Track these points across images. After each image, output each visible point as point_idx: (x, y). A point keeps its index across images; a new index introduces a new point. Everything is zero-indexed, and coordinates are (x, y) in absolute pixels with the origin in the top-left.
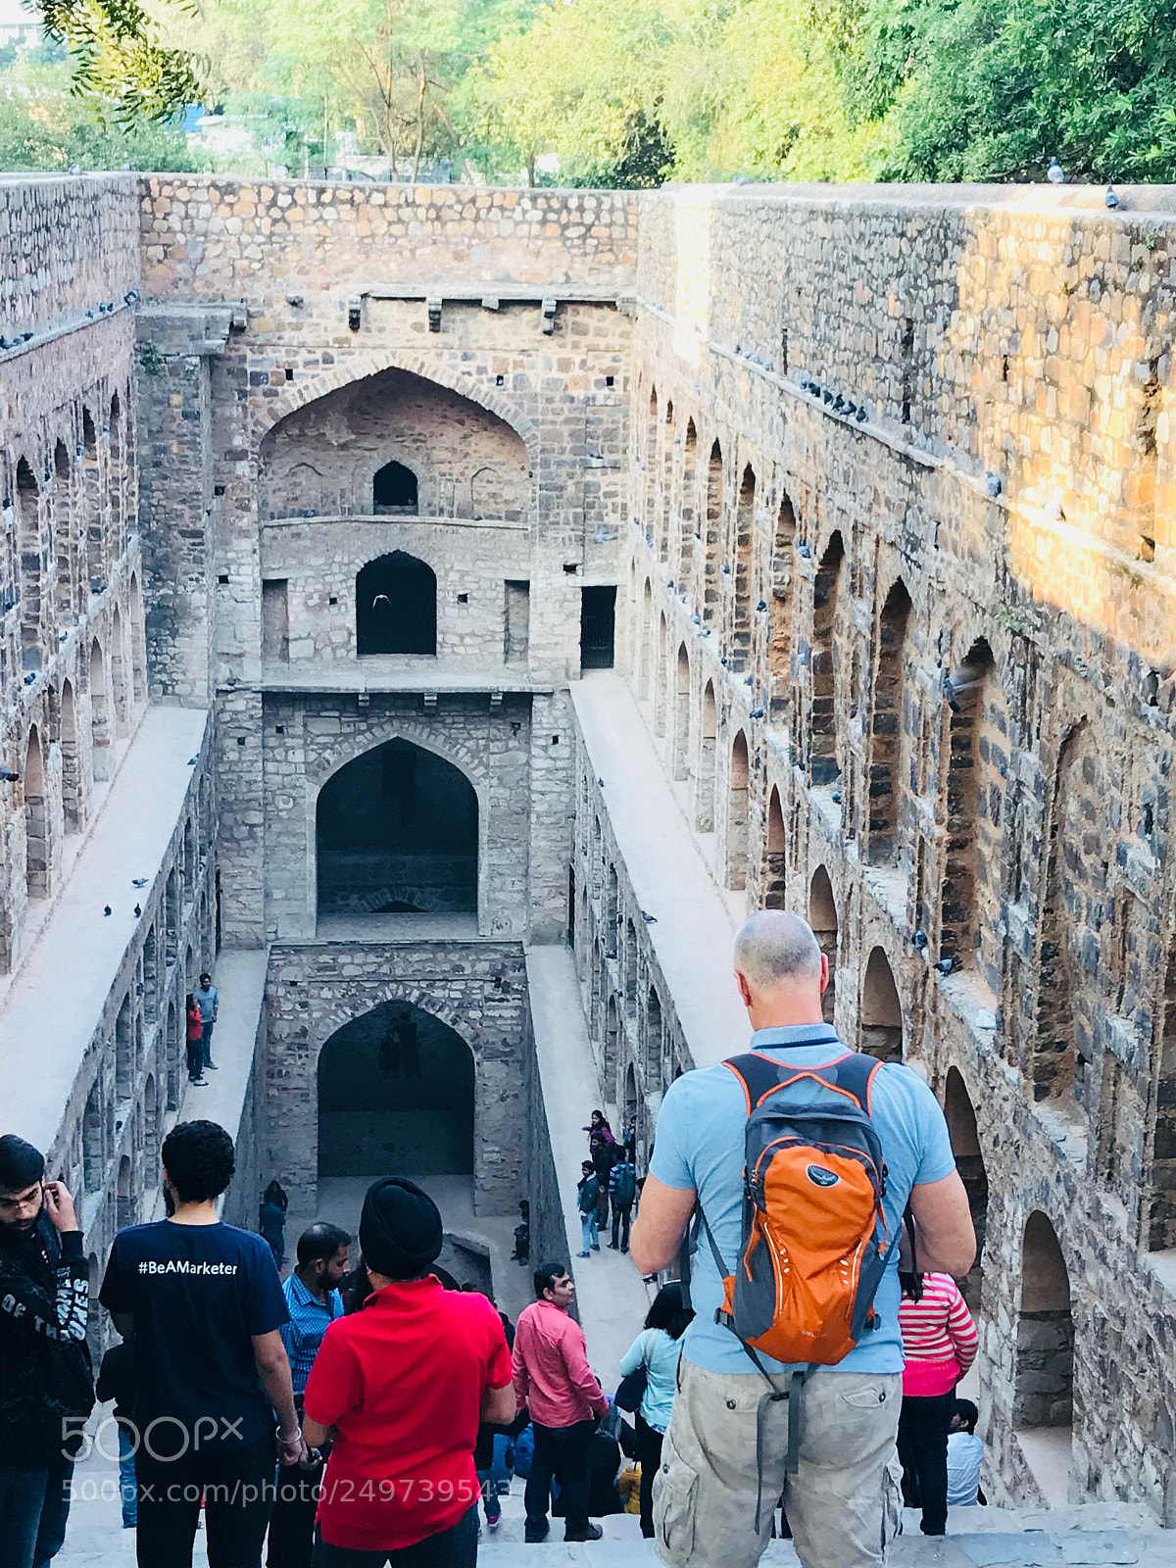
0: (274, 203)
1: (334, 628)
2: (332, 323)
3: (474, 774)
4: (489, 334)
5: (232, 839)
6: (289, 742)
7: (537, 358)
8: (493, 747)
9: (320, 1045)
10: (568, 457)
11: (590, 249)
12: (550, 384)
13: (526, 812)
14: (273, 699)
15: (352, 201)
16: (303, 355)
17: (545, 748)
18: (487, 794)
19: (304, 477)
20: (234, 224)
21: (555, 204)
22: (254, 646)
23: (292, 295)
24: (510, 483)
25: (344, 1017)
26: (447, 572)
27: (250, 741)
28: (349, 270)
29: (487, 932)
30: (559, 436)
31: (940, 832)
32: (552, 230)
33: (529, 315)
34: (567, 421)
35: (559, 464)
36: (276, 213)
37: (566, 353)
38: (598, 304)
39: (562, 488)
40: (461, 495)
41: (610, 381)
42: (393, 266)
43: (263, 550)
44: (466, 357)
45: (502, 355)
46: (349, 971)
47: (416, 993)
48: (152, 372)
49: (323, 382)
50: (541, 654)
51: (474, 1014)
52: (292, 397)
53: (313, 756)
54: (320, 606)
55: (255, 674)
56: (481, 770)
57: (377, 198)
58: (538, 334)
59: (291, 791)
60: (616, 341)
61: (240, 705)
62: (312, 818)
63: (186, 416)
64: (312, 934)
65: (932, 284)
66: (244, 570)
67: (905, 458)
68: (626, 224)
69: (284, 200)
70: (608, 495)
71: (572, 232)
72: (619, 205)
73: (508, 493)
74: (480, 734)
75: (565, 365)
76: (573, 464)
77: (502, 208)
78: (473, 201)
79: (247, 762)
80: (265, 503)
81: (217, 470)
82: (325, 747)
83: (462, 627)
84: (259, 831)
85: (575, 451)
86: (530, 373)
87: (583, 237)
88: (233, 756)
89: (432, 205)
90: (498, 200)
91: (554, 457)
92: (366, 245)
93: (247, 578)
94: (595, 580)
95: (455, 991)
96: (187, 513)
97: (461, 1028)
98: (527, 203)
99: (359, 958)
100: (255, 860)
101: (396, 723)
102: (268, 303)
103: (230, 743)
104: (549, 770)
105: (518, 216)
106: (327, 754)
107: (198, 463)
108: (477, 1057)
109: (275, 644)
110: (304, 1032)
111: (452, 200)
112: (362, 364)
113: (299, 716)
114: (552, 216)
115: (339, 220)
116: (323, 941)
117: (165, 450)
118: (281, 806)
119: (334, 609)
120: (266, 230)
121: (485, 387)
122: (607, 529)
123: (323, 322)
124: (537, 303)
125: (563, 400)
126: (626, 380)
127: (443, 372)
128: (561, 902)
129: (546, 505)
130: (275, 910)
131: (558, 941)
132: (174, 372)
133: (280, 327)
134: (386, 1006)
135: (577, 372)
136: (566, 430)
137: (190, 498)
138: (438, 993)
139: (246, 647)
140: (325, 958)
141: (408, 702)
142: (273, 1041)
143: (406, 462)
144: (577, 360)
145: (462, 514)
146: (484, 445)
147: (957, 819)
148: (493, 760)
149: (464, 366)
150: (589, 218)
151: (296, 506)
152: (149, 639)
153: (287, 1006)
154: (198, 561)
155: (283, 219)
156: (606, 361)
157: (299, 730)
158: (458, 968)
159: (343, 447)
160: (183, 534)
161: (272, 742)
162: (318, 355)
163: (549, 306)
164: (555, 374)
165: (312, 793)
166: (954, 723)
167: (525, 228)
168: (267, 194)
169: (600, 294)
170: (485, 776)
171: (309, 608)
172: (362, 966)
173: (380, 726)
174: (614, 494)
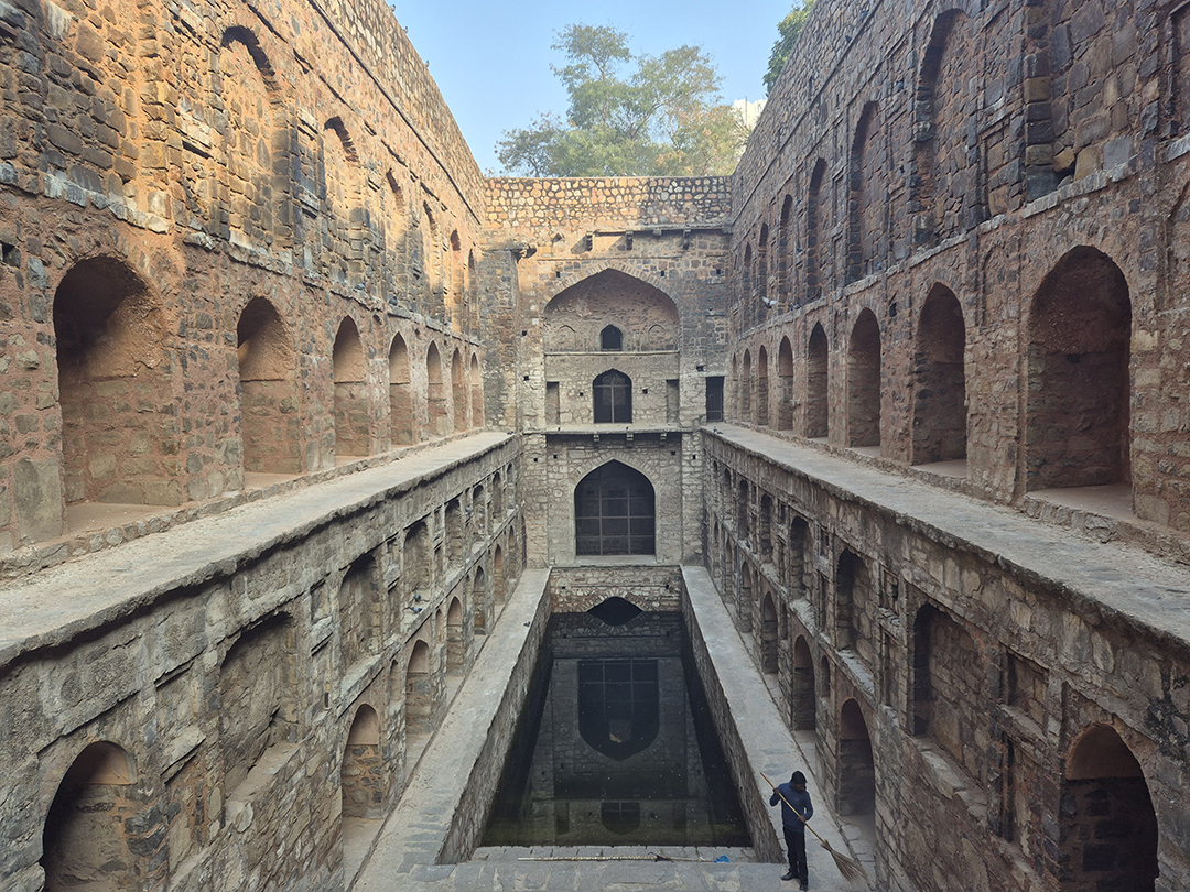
0: (550, 189)
1: (582, 408)
3: (652, 477)
4: (657, 250)
5: (532, 511)
6: (560, 462)
7: (681, 261)
8: (662, 464)
10: (697, 311)
11: (707, 205)
12: (688, 274)
13: (680, 496)
14: (552, 439)
15: (587, 187)
16: (565, 264)
17: (689, 462)
18: (658, 488)
19: (567, 332)
20: (531, 201)
21: (689, 183)
22: (542, 412)
24: (668, 330)
25: (589, 605)
26: (637, 379)
27: (541, 461)
28: (587, 221)
29: (660, 561)
30: (693, 300)
32: (688, 197)
33: (676, 240)
34: (697, 292)
35: (693, 314)
36: (551, 194)
37: (696, 258)
38: (712, 232)
39: (695, 326)
40: (644, 340)
41: (718, 271)
42: (609, 218)
43: (546, 365)
44: (645, 262)
45: (664, 260)
46: (591, 581)
47: (626, 593)
49: (575, 277)
50: (686, 412)
51: (656, 603)
52: (560, 286)
53: (572, 469)
54: (575, 397)
55: (543, 425)
56: (656, 476)
57: (601, 185)
58: (681, 249)
59: (561, 487)
61: (535, 441)
62: (572, 501)
64: (572, 561)
66: (537, 374)
68: (725, 192)
70: (718, 329)
71: (697, 197)
72: (721, 182)
73: (667, 336)
74: (655, 457)
75: (695, 264)
76: (700, 314)
77: (662, 187)
78: (648, 183)
79: (539, 471)
80: (547, 342)
81: (523, 323)
82: (578, 465)
83: (644, 406)
84: (545, 507)
85: (701, 306)
86: (677, 269)
87: (703, 200)
88: (532, 469)
89: (627, 187)
90: (660, 182)
91: (690, 311)
92: (595, 208)
93: (538, 377)
94: (713, 374)
95: (646, 592)
98: (675, 184)
99: (596, 574)
100: (542, 522)
101: (613, 452)
103: (530, 462)
104: (691, 473)
105: (670, 190)
106: (579, 468)
109: (554, 414)
111: (637, 183)
112: (594, 267)
113: (565, 448)
114: (688, 189)
115: (582, 197)
116: (578, 565)
118: (556, 495)
119: (582, 399)
120: (546, 203)
121: (655, 277)
122: (717, 347)
124: (680, 232)
125: (695, 282)
126: (727, 270)
127: (634, 269)
128: (699, 543)
129: (687, 336)
130: (553, 550)
131: (699, 563)
133: (554, 251)
135: (701, 267)
136: (696, 297)
138: (636, 593)
139: (538, 412)
140: (579, 575)
141: (619, 440)
143: (615, 325)
144: (701, 261)
145: (644, 349)
146: (655, 314)
148: (662, 470)
149: (644, 267)
150: (706, 189)
151: (563, 346)
152: (485, 396)
153: (560, 600)
155: (555, 197)
156: (716, 262)
157: (565, 456)
158: (647, 580)
159: (586, 318)
161: (552, 462)
162: (572, 264)
163: (686, 232)
164: (690, 268)
165: (571, 489)
167: (673, 197)
168: (547, 185)
169: (713, 226)
170: (658, 479)
171: (569, 398)
172: (598, 578)
173: (605, 454)
174: (722, 329)
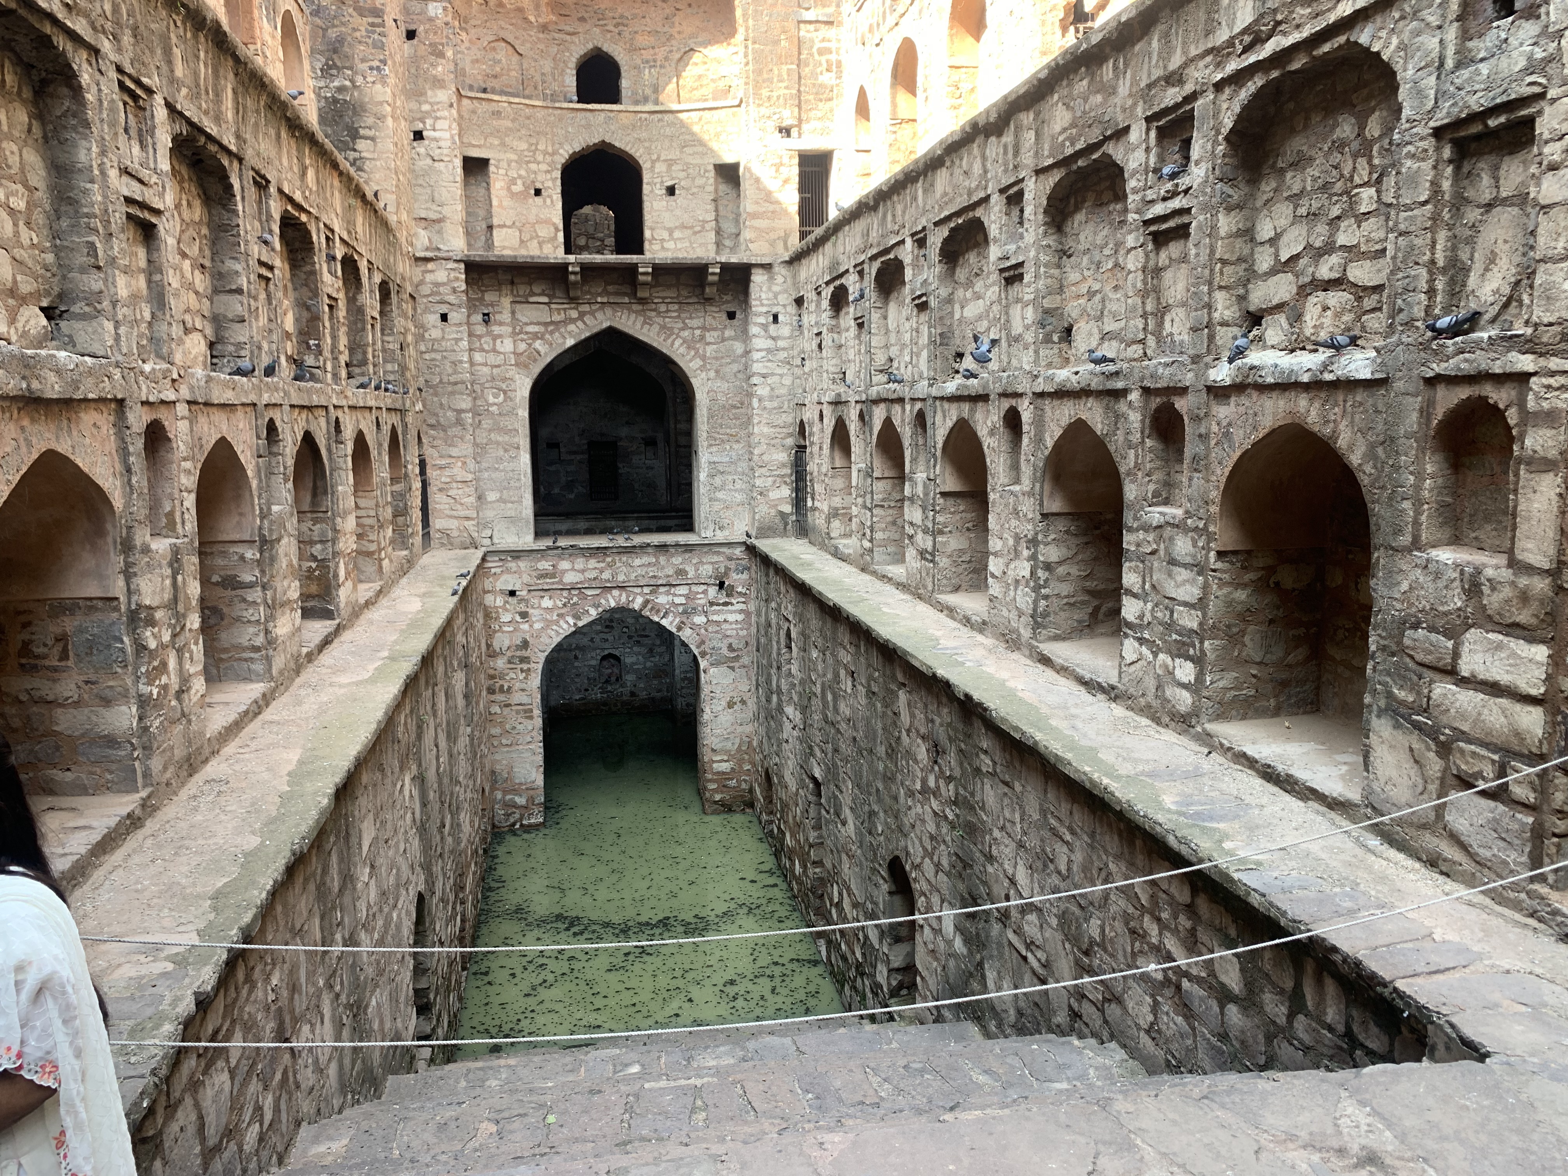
1: (540, 220)
3: (689, 364)
5: (437, 425)
6: (496, 329)
8: (710, 336)
9: (542, 657)
10: (780, 9)
13: (748, 399)
17: (765, 327)
18: (704, 388)
19: (503, 55)
22: (455, 214)
24: (717, 60)
25: (567, 626)
26: (653, 162)
27: (455, 321)
29: (709, 533)
35: (773, 16)
39: (775, 43)
43: (462, 121)
46: (570, 578)
47: (639, 600)
50: (757, 223)
51: (698, 620)
53: (522, 346)
54: (525, 195)
55: (455, 241)
56: (696, 363)
59: (500, 383)
61: (441, 276)
62: (524, 413)
64: (530, 537)
66: (440, 124)
70: (821, 52)
73: (715, 72)
76: (786, 18)
79: (451, 340)
80: (463, 72)
81: (406, 11)
82: (536, 336)
83: (669, 220)
84: (467, 420)
85: (786, 4)
88: (435, 333)
91: (766, 10)
93: (444, 132)
94: (812, 142)
95: (679, 596)
97: (687, 635)
99: (580, 563)
100: (464, 449)
101: (609, 311)
103: (432, 322)
104: (769, 351)
106: (538, 344)
108: (703, 664)
109: (479, 236)
113: (505, 302)
116: (542, 546)
118: (491, 399)
119: (538, 199)
122: (822, 89)
128: (786, 492)
130: (488, 516)
138: (662, 599)
139: (446, 211)
140: (545, 565)
141: (620, 283)
142: (492, 654)
143: (609, 49)
146: (688, 21)
148: (710, 350)
151: (496, 83)
153: (506, 618)
157: (506, 316)
158: (681, 572)
159: (544, 28)
161: (480, 329)
165: (523, 387)
171: (513, 195)
172: (583, 571)
173: (592, 313)
174: (829, 51)
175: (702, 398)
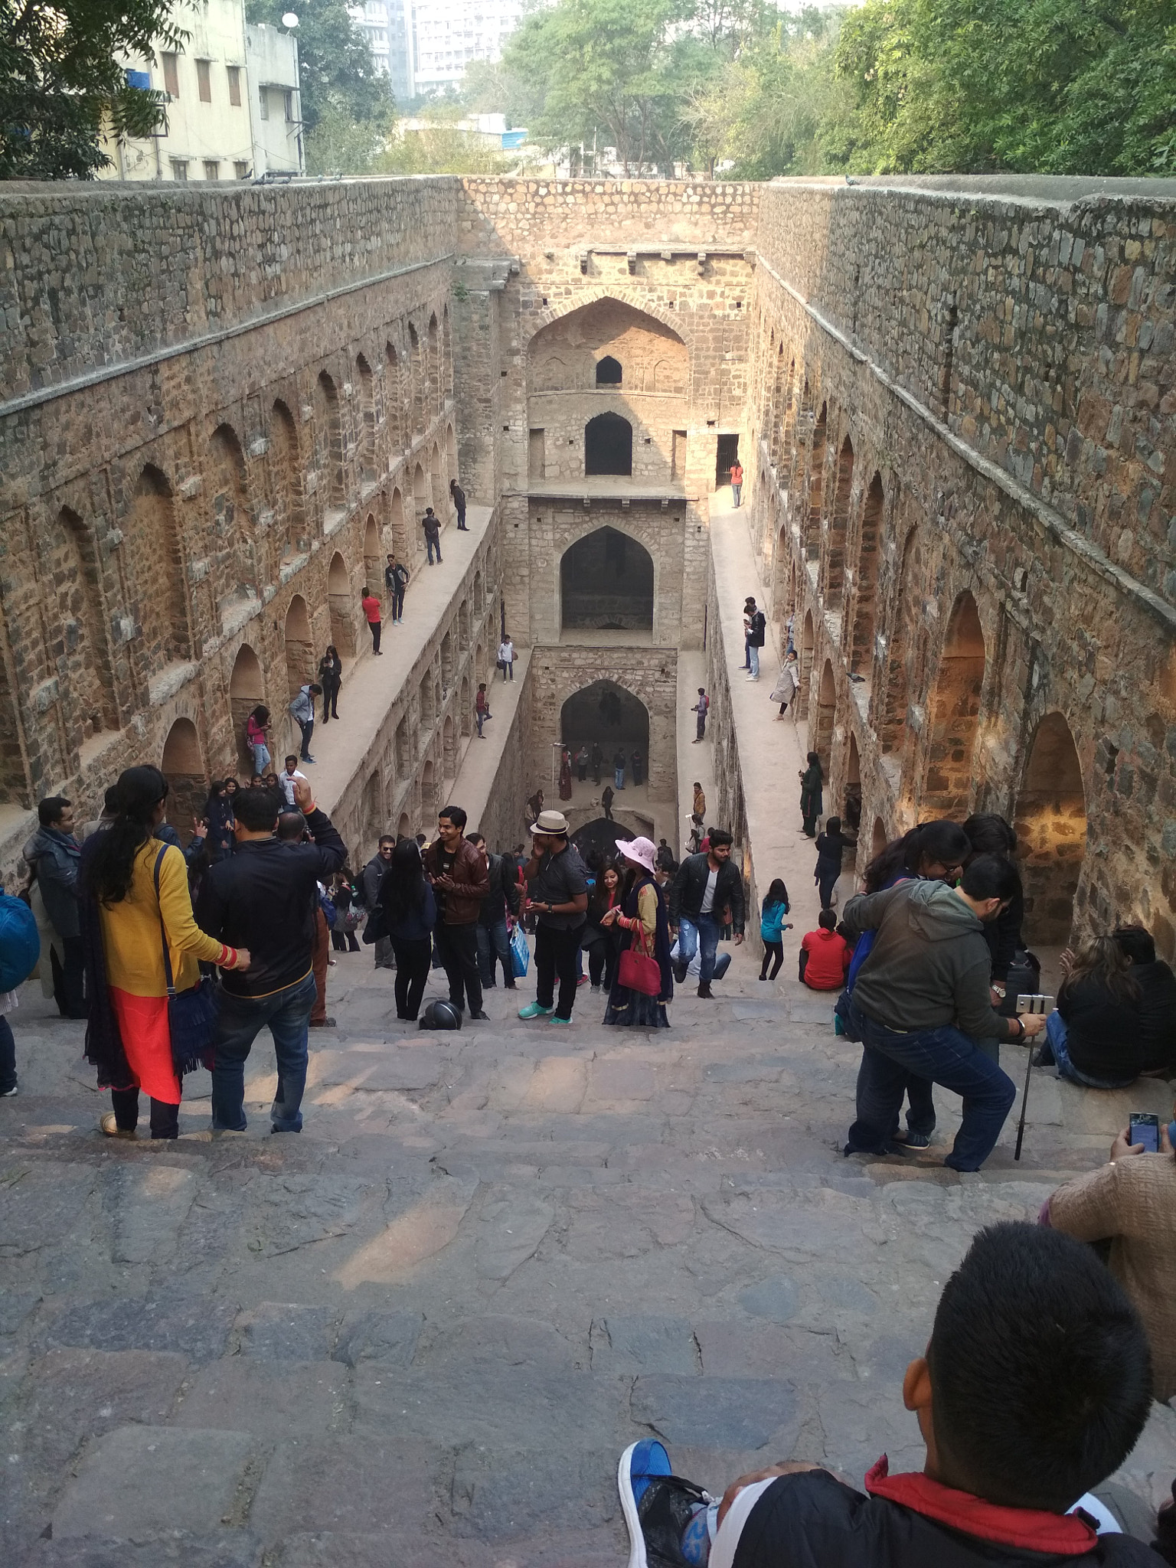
0: (537, 193)
1: (572, 459)
2: (570, 269)
3: (651, 548)
4: (665, 276)
5: (511, 584)
6: (545, 527)
7: (694, 291)
8: (663, 533)
9: (562, 703)
10: (711, 353)
11: (729, 220)
12: (702, 307)
13: (681, 572)
14: (535, 502)
15: (583, 191)
16: (553, 290)
17: (693, 534)
18: (659, 561)
19: (555, 366)
20: (513, 207)
21: (708, 191)
22: (523, 469)
23: (547, 251)
24: (677, 369)
25: (575, 688)
26: (639, 425)
27: (522, 526)
28: (581, 235)
29: (657, 642)
30: (705, 340)
31: (854, 591)
32: (706, 208)
33: (690, 264)
34: (712, 330)
35: (706, 357)
36: (538, 200)
37: (711, 287)
38: (733, 256)
39: (708, 373)
40: (648, 377)
41: (739, 305)
42: (608, 232)
43: (530, 411)
44: (651, 290)
45: (673, 288)
46: (578, 662)
47: (616, 676)
48: (462, 300)
49: (565, 306)
50: (692, 476)
51: (649, 689)
52: (546, 316)
53: (558, 536)
54: (563, 446)
55: (523, 486)
56: (656, 547)
57: (599, 189)
58: (695, 275)
59: (545, 556)
60: (743, 280)
61: (515, 505)
62: (557, 572)
63: (482, 328)
64: (557, 640)
65: (869, 241)
66: (519, 423)
67: (852, 355)
68: (752, 204)
69: (543, 191)
70: (735, 377)
71: (718, 210)
72: (747, 190)
73: (676, 376)
74: (656, 524)
75: (711, 295)
76: (714, 358)
77: (675, 194)
78: (657, 190)
79: (518, 537)
80: (531, 382)
81: (502, 362)
82: (565, 530)
83: (646, 458)
84: (526, 580)
85: (715, 349)
86: (690, 300)
87: (725, 213)
88: (511, 535)
89: (632, 193)
90: (673, 189)
91: (703, 353)
92: (592, 220)
93: (520, 427)
94: (726, 431)
95: (639, 675)
96: (482, 387)
97: (642, 697)
98: (690, 191)
99: (584, 654)
100: (524, 596)
101: (606, 517)
102: (533, 256)
103: (510, 527)
104: (695, 547)
105: (684, 199)
106: (566, 535)
107: (488, 356)
108: (650, 714)
109: (537, 468)
110: (553, 696)
111: (644, 189)
112: (588, 294)
113: (550, 512)
114: (706, 199)
115: (575, 204)
116: (564, 644)
117: (469, 349)
118: (540, 565)
119: (571, 447)
120: (532, 211)
121: (662, 309)
122: (732, 398)
123: (565, 269)
124: (694, 256)
125: (709, 317)
126: (749, 304)
127: (637, 299)
128: (700, 626)
129: (697, 383)
130: (536, 625)
131: (698, 648)
132: (474, 302)
133: (540, 272)
134: (597, 683)
135: (718, 299)
136: (710, 336)
137: (484, 379)
138: (628, 677)
139: (519, 470)
140: (565, 655)
141: (612, 505)
142: (535, 699)
143: (616, 356)
144: (719, 290)
145: (649, 389)
146: (662, 344)
147: (864, 583)
148: (663, 540)
149: (649, 296)
150: (729, 200)
151: (550, 384)
152: (461, 463)
153: (543, 681)
154: (488, 417)
155: (542, 203)
156: (737, 292)
157: (550, 520)
158: (641, 663)
159: (578, 347)
160: (480, 401)
161: (535, 527)
162: (562, 290)
163: (702, 256)
164: (705, 301)
165: (557, 558)
166: (865, 524)
167: (688, 208)
168: (533, 187)
169: (734, 249)
170: (658, 550)
171: (557, 447)
172: (586, 659)
173: (597, 519)
174: (739, 377)
175: (657, 566)
